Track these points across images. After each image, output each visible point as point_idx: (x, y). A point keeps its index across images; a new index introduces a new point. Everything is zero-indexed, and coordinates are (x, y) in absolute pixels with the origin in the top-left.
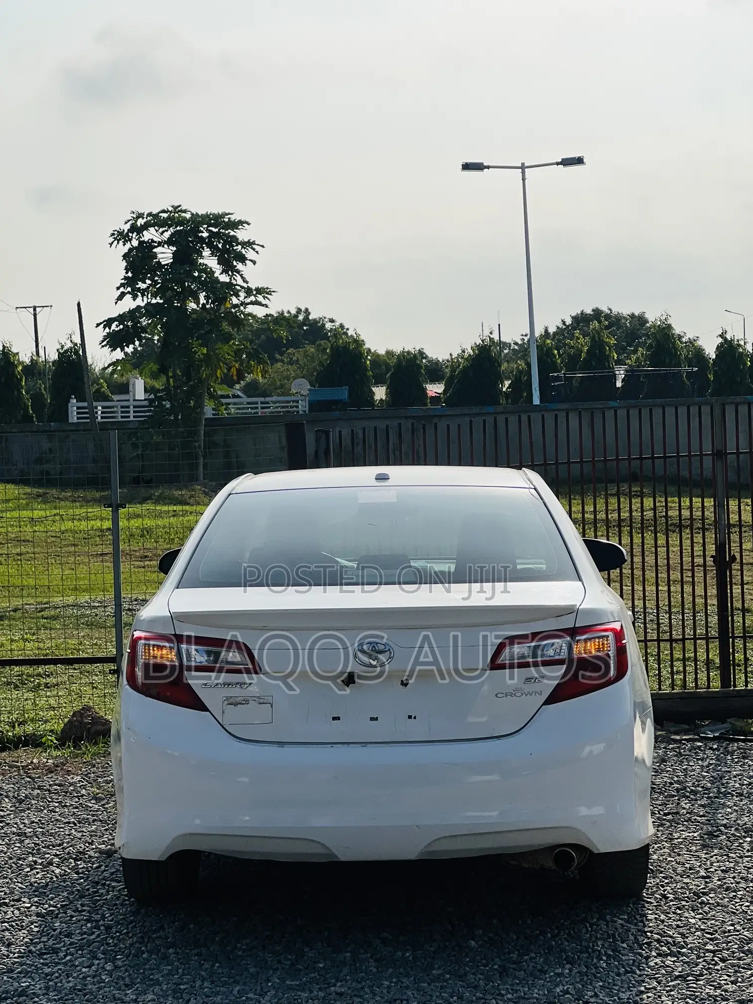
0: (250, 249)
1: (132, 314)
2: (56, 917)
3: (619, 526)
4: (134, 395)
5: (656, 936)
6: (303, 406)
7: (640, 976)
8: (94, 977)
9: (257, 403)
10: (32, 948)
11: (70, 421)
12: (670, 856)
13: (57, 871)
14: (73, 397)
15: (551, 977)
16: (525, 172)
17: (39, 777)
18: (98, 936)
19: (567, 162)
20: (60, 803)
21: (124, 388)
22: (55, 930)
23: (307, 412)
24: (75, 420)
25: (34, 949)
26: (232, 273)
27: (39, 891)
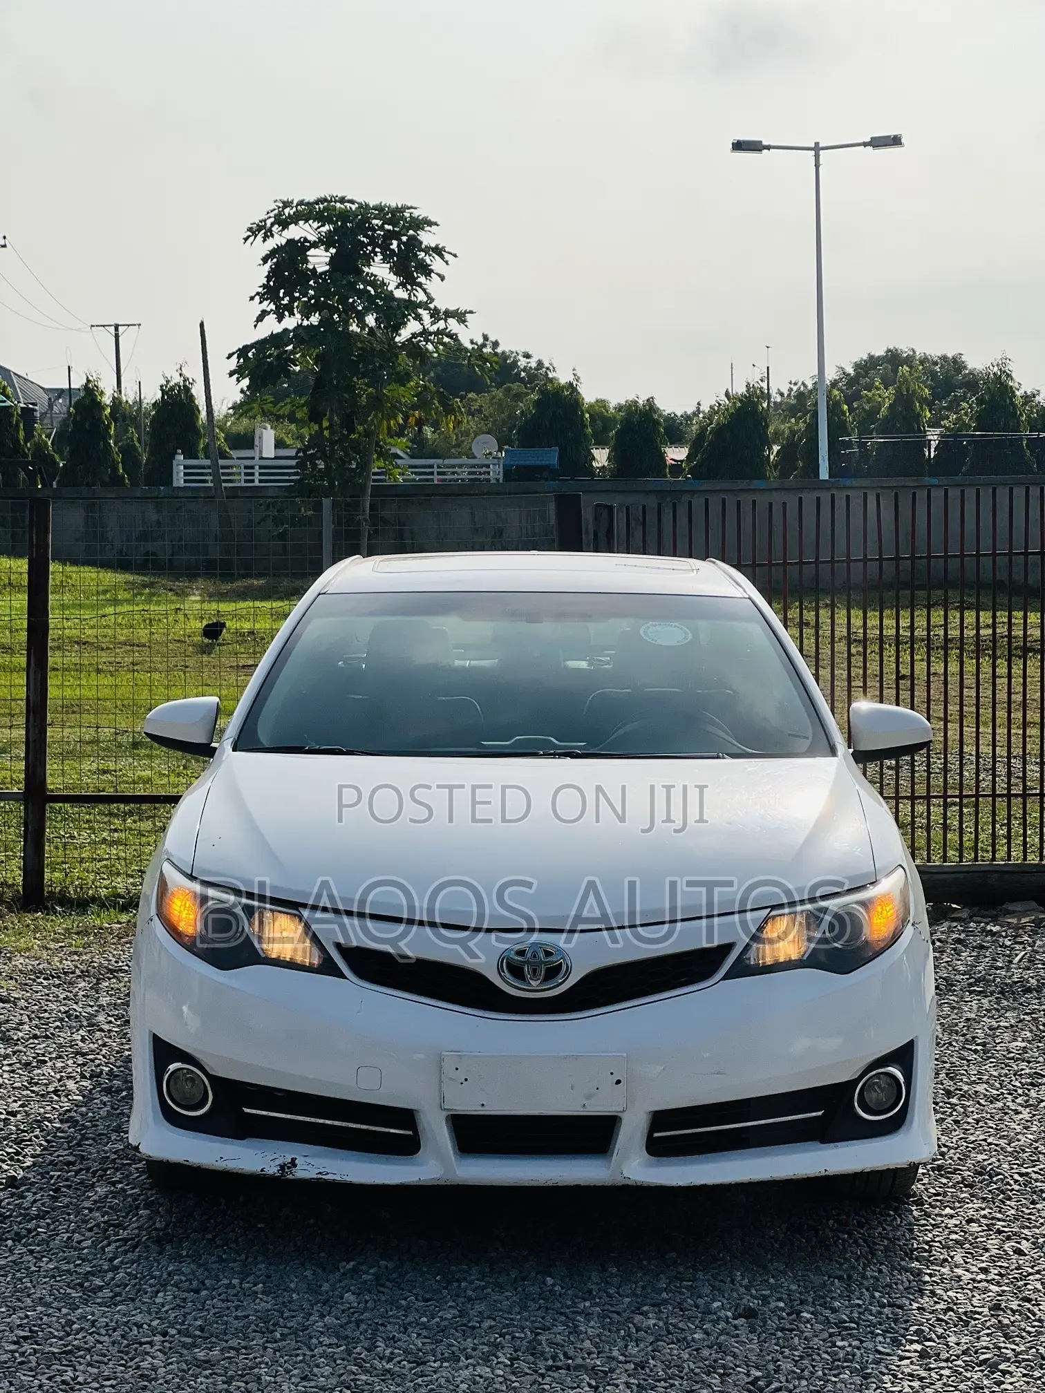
0: (437, 257)
1: (276, 340)
3: (946, 649)
4: (261, 452)
6: (495, 473)
9: (432, 467)
11: (175, 485)
14: (180, 451)
16: (819, 155)
19: (877, 142)
21: (246, 441)
23: (501, 481)
24: (182, 483)
26: (412, 286)
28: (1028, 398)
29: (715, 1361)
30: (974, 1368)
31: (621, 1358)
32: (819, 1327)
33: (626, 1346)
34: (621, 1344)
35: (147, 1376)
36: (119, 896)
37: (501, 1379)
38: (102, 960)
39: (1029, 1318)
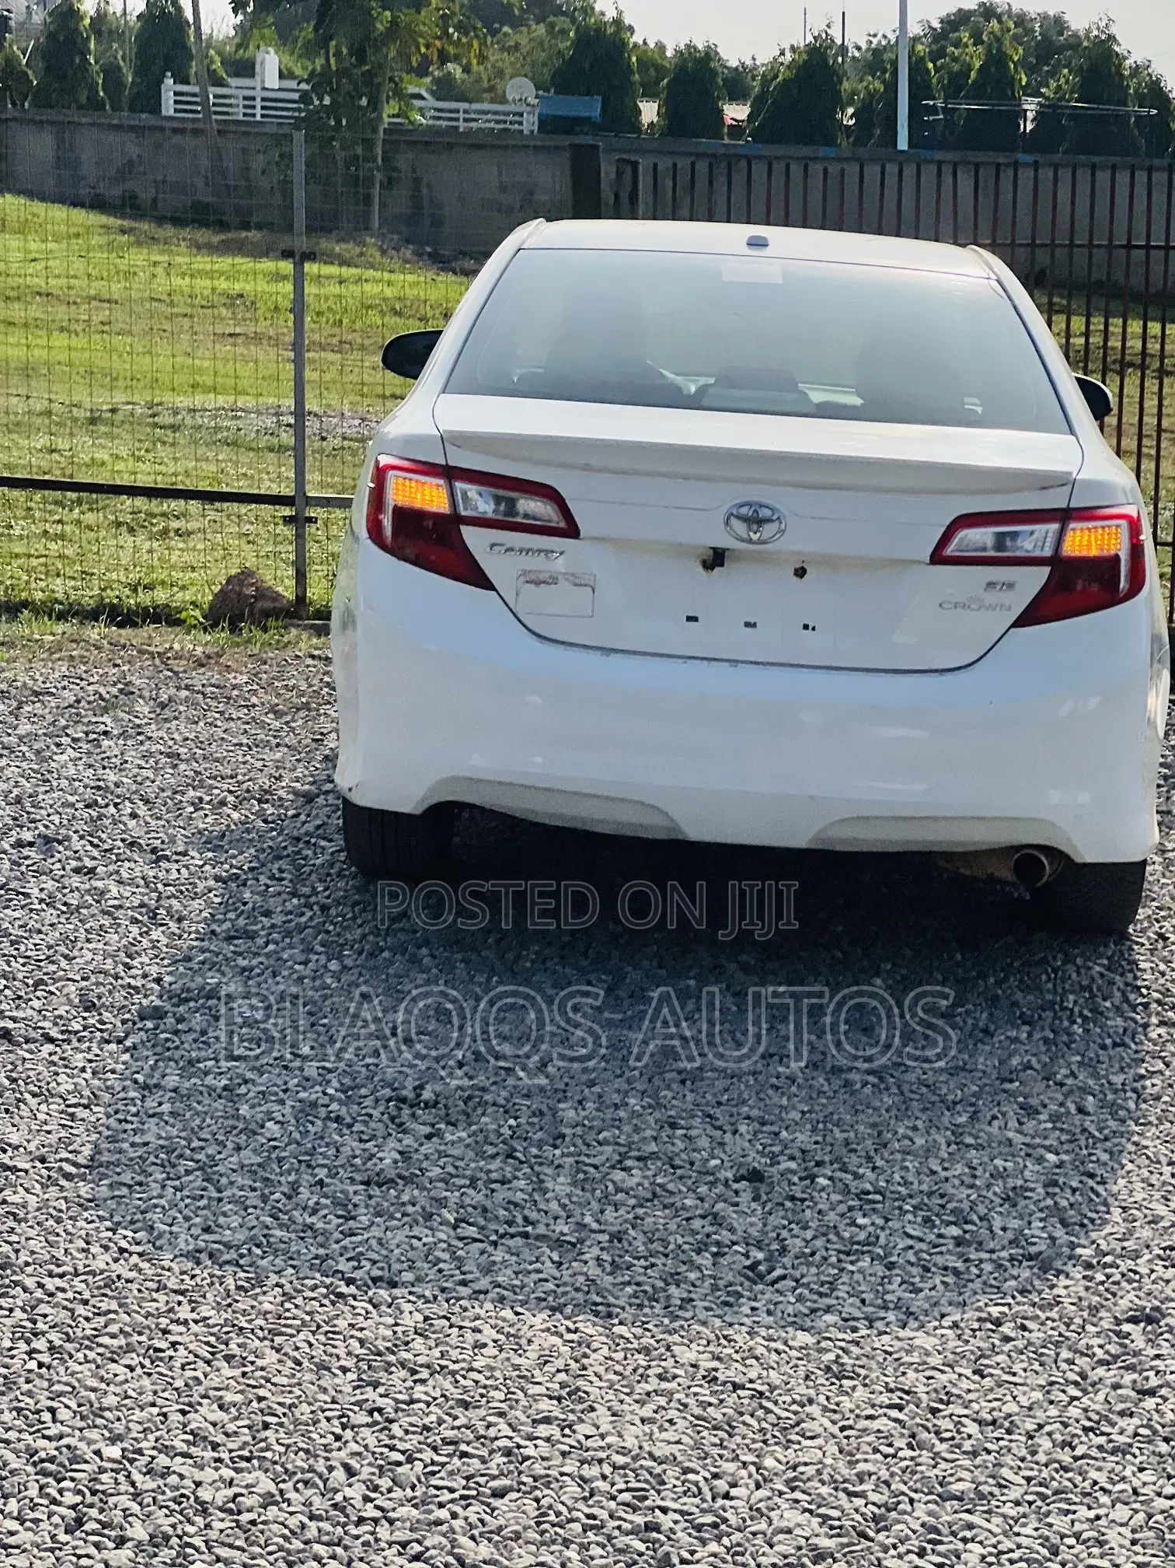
2: (244, 885)
4: (263, 81)
5: (1156, 995)
6: (530, 123)
7: (1136, 1052)
8: (314, 979)
9: (458, 111)
10: (214, 927)
11: (165, 113)
12: (1164, 876)
13: (235, 816)
14: (168, 74)
15: (1000, 1042)
17: (185, 672)
18: (311, 919)
20: (222, 713)
21: (246, 68)
22: (245, 904)
23: (536, 133)
24: (171, 112)
25: (218, 930)
27: (214, 843)
28: (1136, 70)
29: (708, 1236)
30: (1021, 1262)
31: (595, 1226)
32: (835, 1197)
33: (602, 1212)
34: (595, 1205)
35: (14, 1215)
36: (57, 601)
37: (445, 1246)
38: (27, 679)
39: (1092, 1200)
